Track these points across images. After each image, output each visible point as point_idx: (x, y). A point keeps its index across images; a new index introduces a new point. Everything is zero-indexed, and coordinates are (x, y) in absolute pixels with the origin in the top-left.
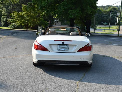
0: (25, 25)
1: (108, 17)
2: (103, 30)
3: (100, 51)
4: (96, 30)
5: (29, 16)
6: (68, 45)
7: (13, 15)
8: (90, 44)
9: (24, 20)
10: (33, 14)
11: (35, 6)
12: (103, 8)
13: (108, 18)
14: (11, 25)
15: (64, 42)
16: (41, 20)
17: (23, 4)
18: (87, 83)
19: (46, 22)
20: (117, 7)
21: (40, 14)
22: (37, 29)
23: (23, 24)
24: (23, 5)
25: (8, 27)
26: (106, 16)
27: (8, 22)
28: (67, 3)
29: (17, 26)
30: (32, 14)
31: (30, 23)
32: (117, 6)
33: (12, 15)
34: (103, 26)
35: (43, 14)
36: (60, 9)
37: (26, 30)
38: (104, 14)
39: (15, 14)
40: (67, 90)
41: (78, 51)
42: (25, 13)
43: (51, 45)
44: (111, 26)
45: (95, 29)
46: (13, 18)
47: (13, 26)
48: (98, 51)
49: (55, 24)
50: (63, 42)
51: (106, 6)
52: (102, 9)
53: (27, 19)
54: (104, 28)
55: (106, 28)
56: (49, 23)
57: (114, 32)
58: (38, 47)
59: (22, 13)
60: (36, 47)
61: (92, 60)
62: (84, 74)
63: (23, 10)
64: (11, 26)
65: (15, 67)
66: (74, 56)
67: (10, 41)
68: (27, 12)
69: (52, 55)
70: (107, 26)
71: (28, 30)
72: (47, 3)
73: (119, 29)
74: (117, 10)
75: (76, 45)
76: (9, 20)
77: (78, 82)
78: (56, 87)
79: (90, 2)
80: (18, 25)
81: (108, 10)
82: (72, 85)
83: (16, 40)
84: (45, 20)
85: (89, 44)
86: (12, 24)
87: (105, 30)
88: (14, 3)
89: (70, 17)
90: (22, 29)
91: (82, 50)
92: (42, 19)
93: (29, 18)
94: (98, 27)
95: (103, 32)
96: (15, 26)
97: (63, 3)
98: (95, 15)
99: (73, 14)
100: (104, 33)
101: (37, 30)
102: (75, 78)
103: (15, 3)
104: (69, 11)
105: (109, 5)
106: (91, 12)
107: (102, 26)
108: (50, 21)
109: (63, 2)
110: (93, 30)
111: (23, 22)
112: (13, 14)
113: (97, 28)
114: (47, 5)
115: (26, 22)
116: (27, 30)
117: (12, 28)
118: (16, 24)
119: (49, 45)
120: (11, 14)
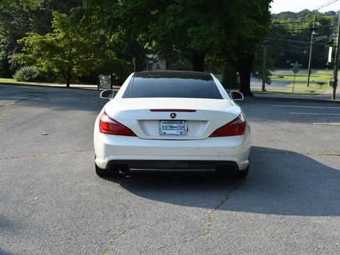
0: (62, 72)
1: (304, 45)
2: (289, 83)
3: (272, 141)
4: (269, 83)
5: (72, 45)
6: (185, 121)
7: (26, 42)
8: (243, 119)
9: (58, 58)
10: (86, 40)
11: (93, 17)
12: (289, 20)
13: (304, 50)
14: (21, 72)
15: (175, 115)
16: (108, 58)
17: (55, 9)
18: (234, 213)
19: (122, 61)
20: (331, 17)
21: (106, 39)
22: (96, 82)
23: (57, 67)
24: (54, 13)
25: (12, 78)
26: (297, 42)
27: (10, 64)
28: (182, 9)
29: (38, 76)
30: (81, 39)
31: (76, 64)
32: (333, 13)
33: (23, 44)
34: (291, 72)
35: (114, 38)
36: (164, 24)
37: (65, 85)
38: (293, 38)
39: (33, 39)
40: (183, 227)
41: (210, 137)
42: (61, 35)
43: (141, 122)
44: (312, 71)
45: (267, 81)
46: (25, 53)
47: (25, 73)
48: (269, 141)
49: (150, 69)
50: (171, 115)
51: (299, 13)
52: (287, 21)
53: (67, 53)
54: (291, 79)
55: (297, 79)
56: (132, 66)
57: (321, 88)
58: (108, 127)
59: (54, 37)
60: (105, 128)
61: (249, 159)
62: (226, 194)
63: (54, 28)
64: (19, 73)
65: (49, 180)
66: (200, 148)
67: (25, 115)
68: (68, 33)
69: (146, 148)
70: (300, 71)
71: (71, 86)
72: (125, 10)
73: (336, 80)
74: (332, 24)
75: (205, 122)
76: (14, 56)
77: (209, 211)
78: (157, 222)
79: (249, 6)
80: (42, 72)
81: (306, 25)
82: (195, 217)
83: (43, 114)
84: (119, 55)
85: (238, 118)
86: (23, 69)
87: (294, 82)
88: (28, 8)
89: (192, 46)
90: (52, 82)
91: (220, 133)
92: (112, 54)
93: (74, 50)
94: (275, 74)
95: (288, 89)
96: (31, 73)
97: (170, 10)
98: (266, 41)
99: (201, 37)
100: (291, 91)
101: (96, 86)
102: (202, 203)
103: (30, 10)
104: (189, 30)
105: (306, 10)
106: (251, 32)
107: (287, 71)
108: (134, 59)
109: (171, 6)
110: (261, 84)
111: (57, 62)
112: (25, 40)
113: (273, 78)
114: (125, 14)
115: (66, 61)
116: (68, 87)
117: (24, 80)
118: (34, 68)
119: (136, 122)
120: (20, 40)
